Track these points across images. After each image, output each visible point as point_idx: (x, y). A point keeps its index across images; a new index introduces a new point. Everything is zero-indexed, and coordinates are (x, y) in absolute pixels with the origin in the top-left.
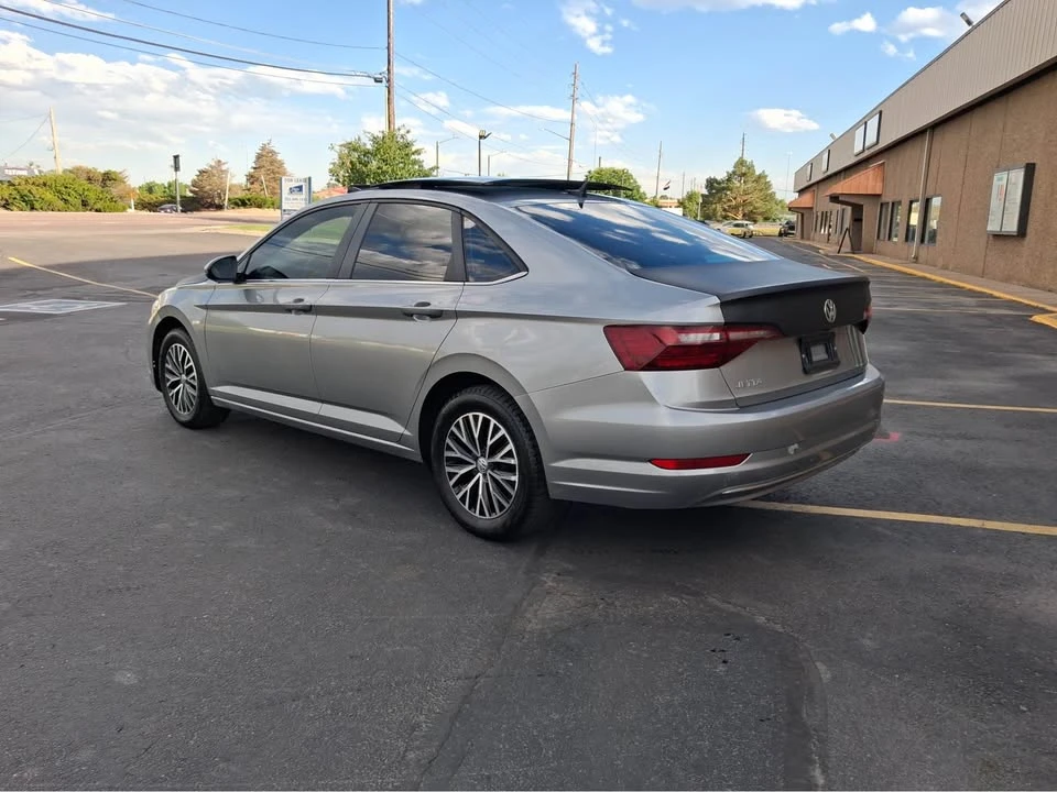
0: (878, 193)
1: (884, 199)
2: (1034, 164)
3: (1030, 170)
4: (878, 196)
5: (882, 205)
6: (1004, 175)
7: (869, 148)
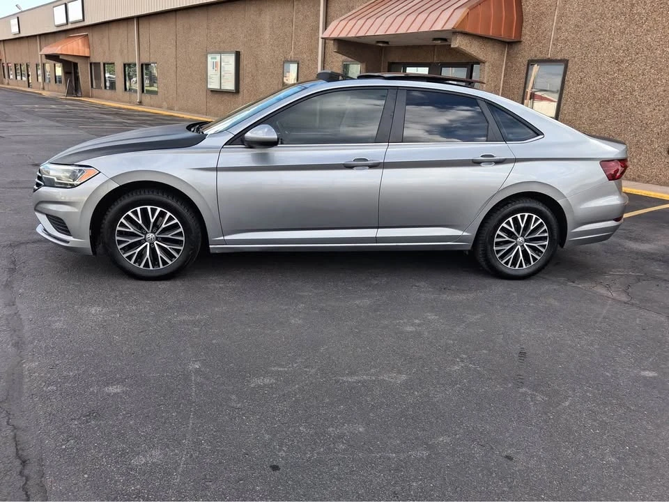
0: (87, 55)
1: (93, 60)
2: (239, 52)
3: (238, 55)
4: (88, 58)
5: (91, 64)
6: (218, 57)
7: (72, 23)
